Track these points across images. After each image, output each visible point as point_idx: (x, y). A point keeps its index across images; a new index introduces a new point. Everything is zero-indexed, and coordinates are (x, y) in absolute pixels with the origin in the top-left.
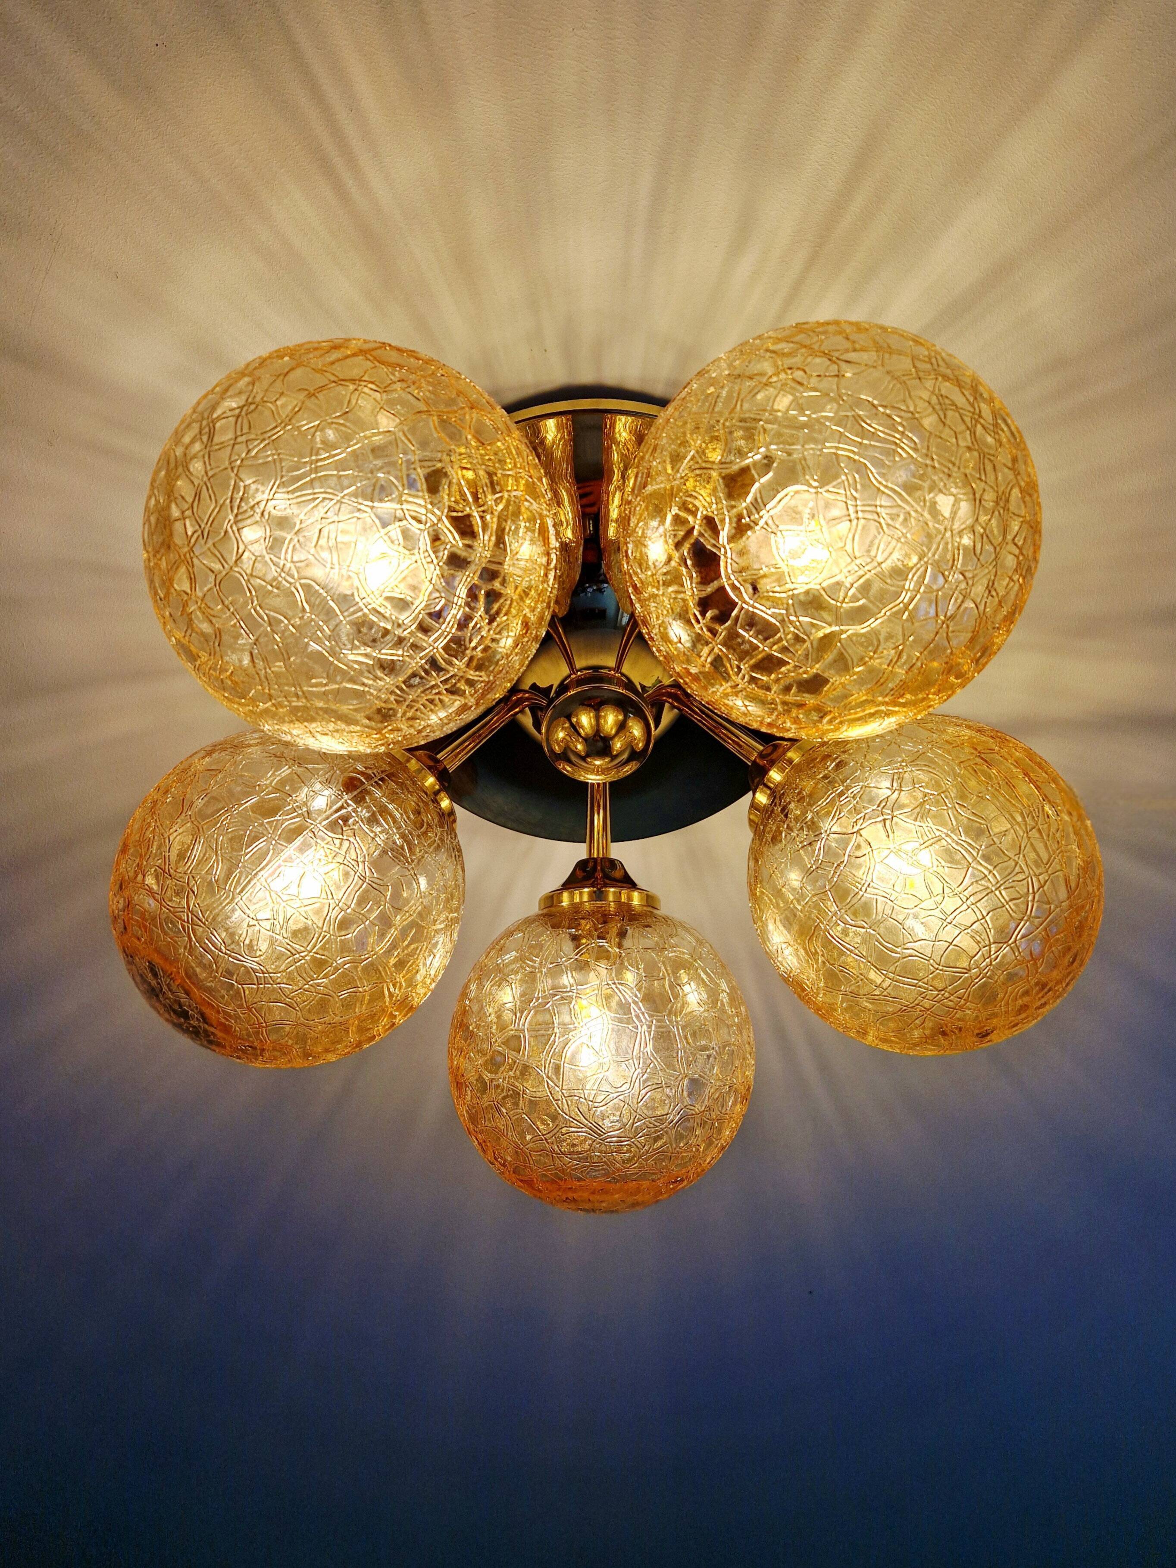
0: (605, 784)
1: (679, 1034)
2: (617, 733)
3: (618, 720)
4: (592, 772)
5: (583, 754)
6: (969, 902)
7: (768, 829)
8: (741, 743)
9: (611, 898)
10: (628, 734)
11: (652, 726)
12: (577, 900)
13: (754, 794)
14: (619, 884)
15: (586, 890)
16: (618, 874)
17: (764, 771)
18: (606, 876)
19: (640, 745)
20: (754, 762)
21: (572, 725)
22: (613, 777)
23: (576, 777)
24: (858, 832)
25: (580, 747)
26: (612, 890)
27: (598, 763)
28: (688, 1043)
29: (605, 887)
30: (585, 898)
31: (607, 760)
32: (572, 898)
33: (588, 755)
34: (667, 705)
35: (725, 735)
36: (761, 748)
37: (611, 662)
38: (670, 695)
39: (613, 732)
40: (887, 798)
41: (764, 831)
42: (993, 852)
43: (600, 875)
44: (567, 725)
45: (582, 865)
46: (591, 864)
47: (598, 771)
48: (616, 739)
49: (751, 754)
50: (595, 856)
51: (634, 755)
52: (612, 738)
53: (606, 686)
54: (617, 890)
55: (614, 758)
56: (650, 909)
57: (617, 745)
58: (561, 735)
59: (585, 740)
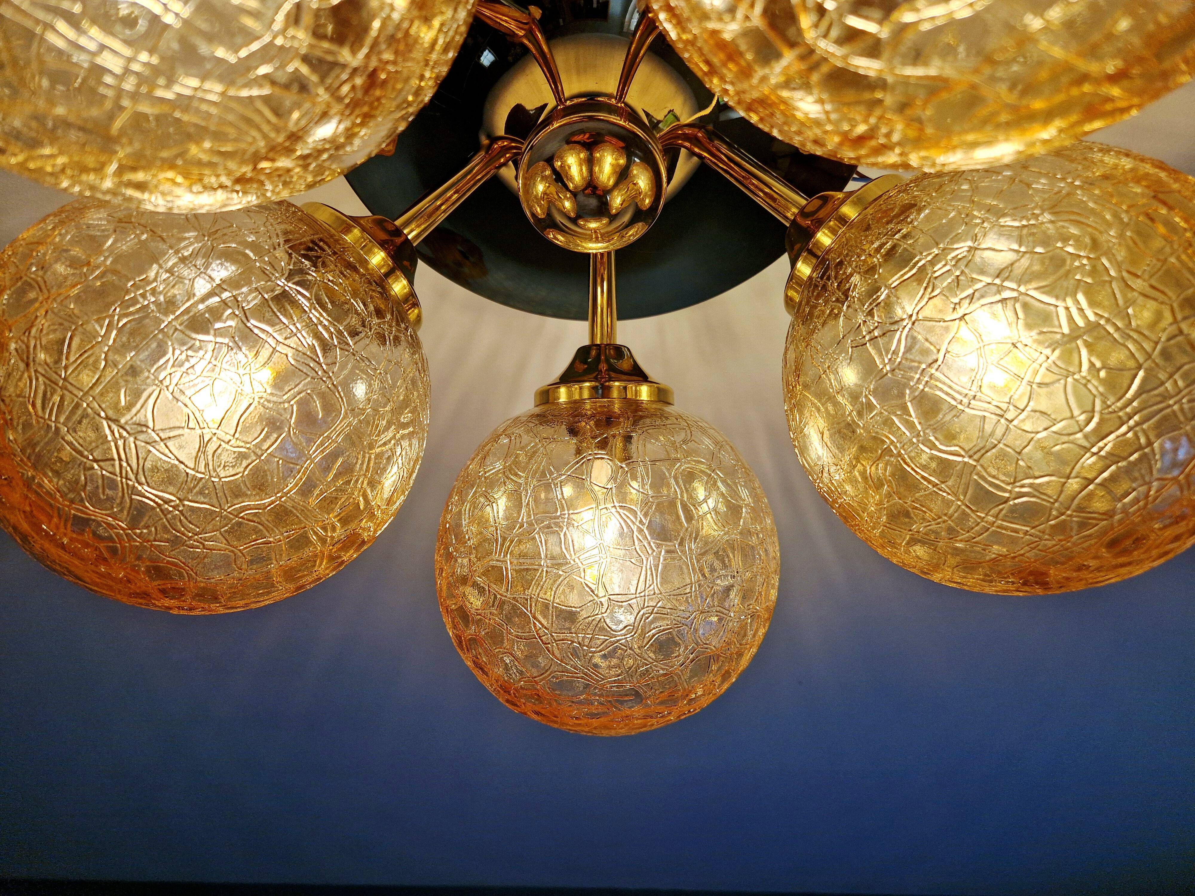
0: (609, 253)
1: (693, 565)
2: (616, 185)
3: (618, 165)
4: (590, 240)
5: (572, 215)
6: (1131, 422)
7: (816, 312)
8: (776, 196)
9: (615, 394)
10: (631, 186)
11: (665, 180)
12: (577, 397)
13: (793, 264)
14: (624, 377)
15: (587, 384)
16: (625, 365)
17: (809, 234)
18: (612, 368)
19: (647, 201)
20: (794, 222)
21: (554, 171)
22: (616, 243)
23: (572, 247)
24: (962, 318)
25: (568, 204)
26: (617, 384)
27: (593, 225)
28: (704, 575)
29: (610, 381)
30: (586, 394)
31: (605, 221)
32: (570, 394)
33: (579, 217)
34: (683, 150)
35: (756, 187)
36: (804, 202)
37: (611, 86)
38: (686, 137)
39: (611, 182)
40: (1012, 264)
41: (811, 314)
42: (1179, 346)
43: (603, 367)
44: (548, 173)
45: (583, 353)
46: (594, 353)
47: (597, 238)
48: (616, 193)
49: (788, 209)
50: (598, 342)
51: (639, 215)
52: (609, 191)
53: (602, 116)
54: (623, 384)
55: (613, 218)
56: (659, 406)
57: (617, 201)
58: (541, 188)
59: (574, 194)
